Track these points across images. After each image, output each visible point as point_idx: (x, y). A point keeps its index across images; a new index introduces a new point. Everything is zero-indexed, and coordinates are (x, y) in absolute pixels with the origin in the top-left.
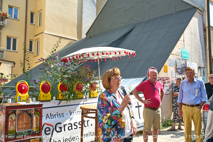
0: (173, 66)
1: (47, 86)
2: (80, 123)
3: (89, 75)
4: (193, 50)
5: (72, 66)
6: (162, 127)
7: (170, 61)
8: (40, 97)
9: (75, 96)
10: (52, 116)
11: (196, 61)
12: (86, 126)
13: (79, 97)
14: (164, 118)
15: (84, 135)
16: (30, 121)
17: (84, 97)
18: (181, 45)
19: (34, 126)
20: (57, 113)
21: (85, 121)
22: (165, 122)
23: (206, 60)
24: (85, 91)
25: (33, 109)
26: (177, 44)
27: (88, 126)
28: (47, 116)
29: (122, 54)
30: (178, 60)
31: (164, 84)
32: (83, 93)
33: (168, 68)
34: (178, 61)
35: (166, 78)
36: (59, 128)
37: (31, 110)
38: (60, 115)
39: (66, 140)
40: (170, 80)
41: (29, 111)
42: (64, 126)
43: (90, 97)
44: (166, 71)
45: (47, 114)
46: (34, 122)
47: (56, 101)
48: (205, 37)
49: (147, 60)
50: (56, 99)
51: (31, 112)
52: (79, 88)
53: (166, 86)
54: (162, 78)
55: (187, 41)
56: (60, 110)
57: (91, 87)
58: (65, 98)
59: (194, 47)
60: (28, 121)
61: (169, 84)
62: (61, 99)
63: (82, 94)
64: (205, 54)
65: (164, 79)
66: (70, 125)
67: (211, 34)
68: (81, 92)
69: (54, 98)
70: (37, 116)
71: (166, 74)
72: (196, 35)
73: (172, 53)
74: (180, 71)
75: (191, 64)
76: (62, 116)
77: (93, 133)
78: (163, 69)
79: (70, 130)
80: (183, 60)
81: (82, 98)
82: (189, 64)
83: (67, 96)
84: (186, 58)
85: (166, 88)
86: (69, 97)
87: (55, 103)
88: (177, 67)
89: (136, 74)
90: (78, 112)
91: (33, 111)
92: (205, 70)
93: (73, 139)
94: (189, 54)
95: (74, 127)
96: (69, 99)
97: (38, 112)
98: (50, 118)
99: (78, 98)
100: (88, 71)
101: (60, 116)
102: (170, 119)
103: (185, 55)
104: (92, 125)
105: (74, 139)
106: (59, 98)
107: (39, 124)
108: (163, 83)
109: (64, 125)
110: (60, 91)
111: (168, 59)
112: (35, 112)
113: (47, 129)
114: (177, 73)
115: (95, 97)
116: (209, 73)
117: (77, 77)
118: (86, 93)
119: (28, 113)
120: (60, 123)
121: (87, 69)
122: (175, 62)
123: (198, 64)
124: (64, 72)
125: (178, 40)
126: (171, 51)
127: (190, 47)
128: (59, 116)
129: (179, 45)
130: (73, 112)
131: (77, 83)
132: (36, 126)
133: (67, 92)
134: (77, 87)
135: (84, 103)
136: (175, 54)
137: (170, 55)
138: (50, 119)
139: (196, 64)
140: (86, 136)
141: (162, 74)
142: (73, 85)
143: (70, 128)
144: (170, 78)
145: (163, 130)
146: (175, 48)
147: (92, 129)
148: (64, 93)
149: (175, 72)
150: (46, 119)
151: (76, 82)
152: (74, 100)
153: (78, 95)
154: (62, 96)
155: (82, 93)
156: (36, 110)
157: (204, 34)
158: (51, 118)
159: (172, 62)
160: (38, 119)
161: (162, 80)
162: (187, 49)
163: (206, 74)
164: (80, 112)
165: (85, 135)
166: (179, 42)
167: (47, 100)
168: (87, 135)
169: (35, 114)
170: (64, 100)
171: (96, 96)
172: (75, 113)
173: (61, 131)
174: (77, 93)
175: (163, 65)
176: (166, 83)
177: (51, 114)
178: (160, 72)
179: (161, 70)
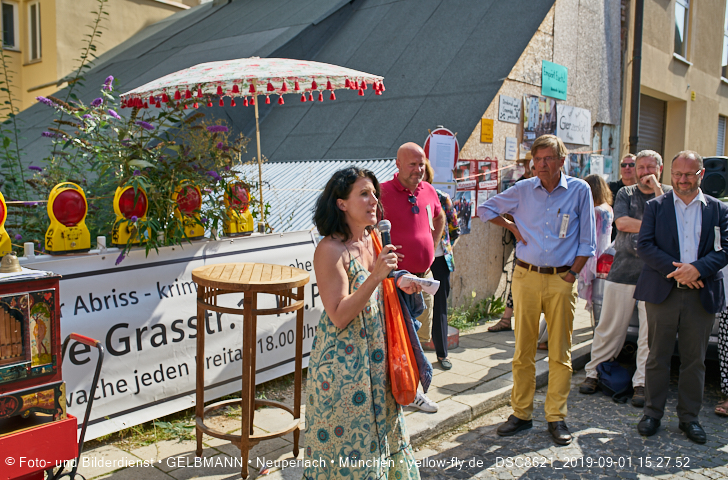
0: (510, 120)
1: (75, 199)
2: (194, 322)
3: (224, 156)
4: (581, 66)
5: (161, 123)
6: (464, 322)
7: (504, 103)
8: (49, 239)
9: (174, 231)
10: (95, 303)
11: (589, 104)
12: (213, 332)
13: (188, 235)
14: (474, 294)
15: (208, 360)
16: (19, 334)
17: (208, 234)
18: (542, 47)
19: (34, 349)
20: (114, 291)
21: (211, 315)
22: (478, 306)
23: (621, 99)
24: (210, 214)
25: (26, 294)
26: (531, 43)
27: (220, 329)
28: (80, 304)
29: (337, 83)
30: (529, 100)
31: (478, 183)
32: (203, 222)
33: (495, 129)
34: (529, 103)
35: (486, 161)
36: (121, 340)
37: (17, 298)
38: (123, 297)
39: (146, 377)
40: (500, 169)
41: (13, 302)
42: (139, 333)
43: (227, 234)
44: (487, 139)
45: (79, 298)
46: (33, 337)
47: (109, 249)
48: (624, 19)
49: (427, 96)
50: (109, 244)
51: (18, 306)
52: (190, 205)
53: (485, 189)
54: (473, 164)
55: (565, 33)
56: (121, 282)
57: (230, 199)
58: (139, 241)
59: (586, 56)
60: (9, 335)
61: (494, 183)
62: (125, 242)
63: (197, 226)
64: (618, 81)
65: (481, 164)
66: (159, 330)
67: (645, 8)
68: (193, 216)
69: (102, 240)
70: (42, 317)
71: (488, 150)
72: (595, 12)
73: (511, 76)
74: (532, 136)
75: (570, 115)
76: (130, 300)
77: (238, 352)
78: (476, 133)
79: (159, 345)
80: (545, 101)
81: (201, 238)
82: (566, 114)
83: (148, 233)
84: (556, 95)
85: (483, 196)
86: (154, 235)
87: (103, 258)
88: (525, 125)
89: (388, 146)
90: (186, 286)
91: (25, 300)
92: (616, 134)
93: (168, 374)
94: (567, 80)
95: (171, 335)
96: (154, 242)
97: (44, 305)
98: (90, 308)
99: (183, 237)
100: (220, 145)
101: (124, 302)
102: (494, 298)
103: (554, 83)
104: (233, 326)
105: (171, 375)
106: (120, 241)
107: (49, 342)
108: (476, 178)
109: (138, 330)
110: (120, 216)
111: (497, 97)
112: (34, 304)
113: (81, 347)
114: (522, 146)
115: (243, 234)
116: (627, 142)
117: (180, 166)
118: (211, 221)
119: (9, 310)
120: (126, 325)
121: (215, 136)
122: (519, 107)
123: (595, 112)
124: (134, 146)
125: (534, 29)
126: (509, 70)
127: (573, 56)
128: (119, 302)
129: (535, 46)
130: (170, 287)
131: (180, 188)
132: (40, 350)
133: (144, 219)
134: (180, 201)
135: (208, 253)
136: (521, 79)
137: (502, 82)
138: (88, 311)
139: (587, 113)
140: (215, 361)
141: (474, 149)
142: (167, 193)
143: (158, 340)
144: (500, 162)
145: (469, 333)
146: (521, 58)
147: (234, 340)
148: (135, 224)
149: (516, 140)
150: (76, 313)
151: (176, 184)
152: (171, 247)
153: (184, 229)
154: (128, 231)
155: (198, 222)
156: (36, 298)
157: (624, 7)
158: (93, 309)
159: (508, 107)
160: (45, 328)
161: (473, 170)
162: (563, 64)
163: (618, 148)
164: (192, 285)
165: (211, 361)
166: (537, 37)
167: (75, 248)
168: (216, 359)
169: (34, 310)
170: (137, 245)
171: (247, 228)
172: (174, 289)
173: (128, 350)
174: (181, 220)
175: (479, 118)
176: (487, 178)
177: (91, 295)
178: (465, 141)
179: (470, 134)
